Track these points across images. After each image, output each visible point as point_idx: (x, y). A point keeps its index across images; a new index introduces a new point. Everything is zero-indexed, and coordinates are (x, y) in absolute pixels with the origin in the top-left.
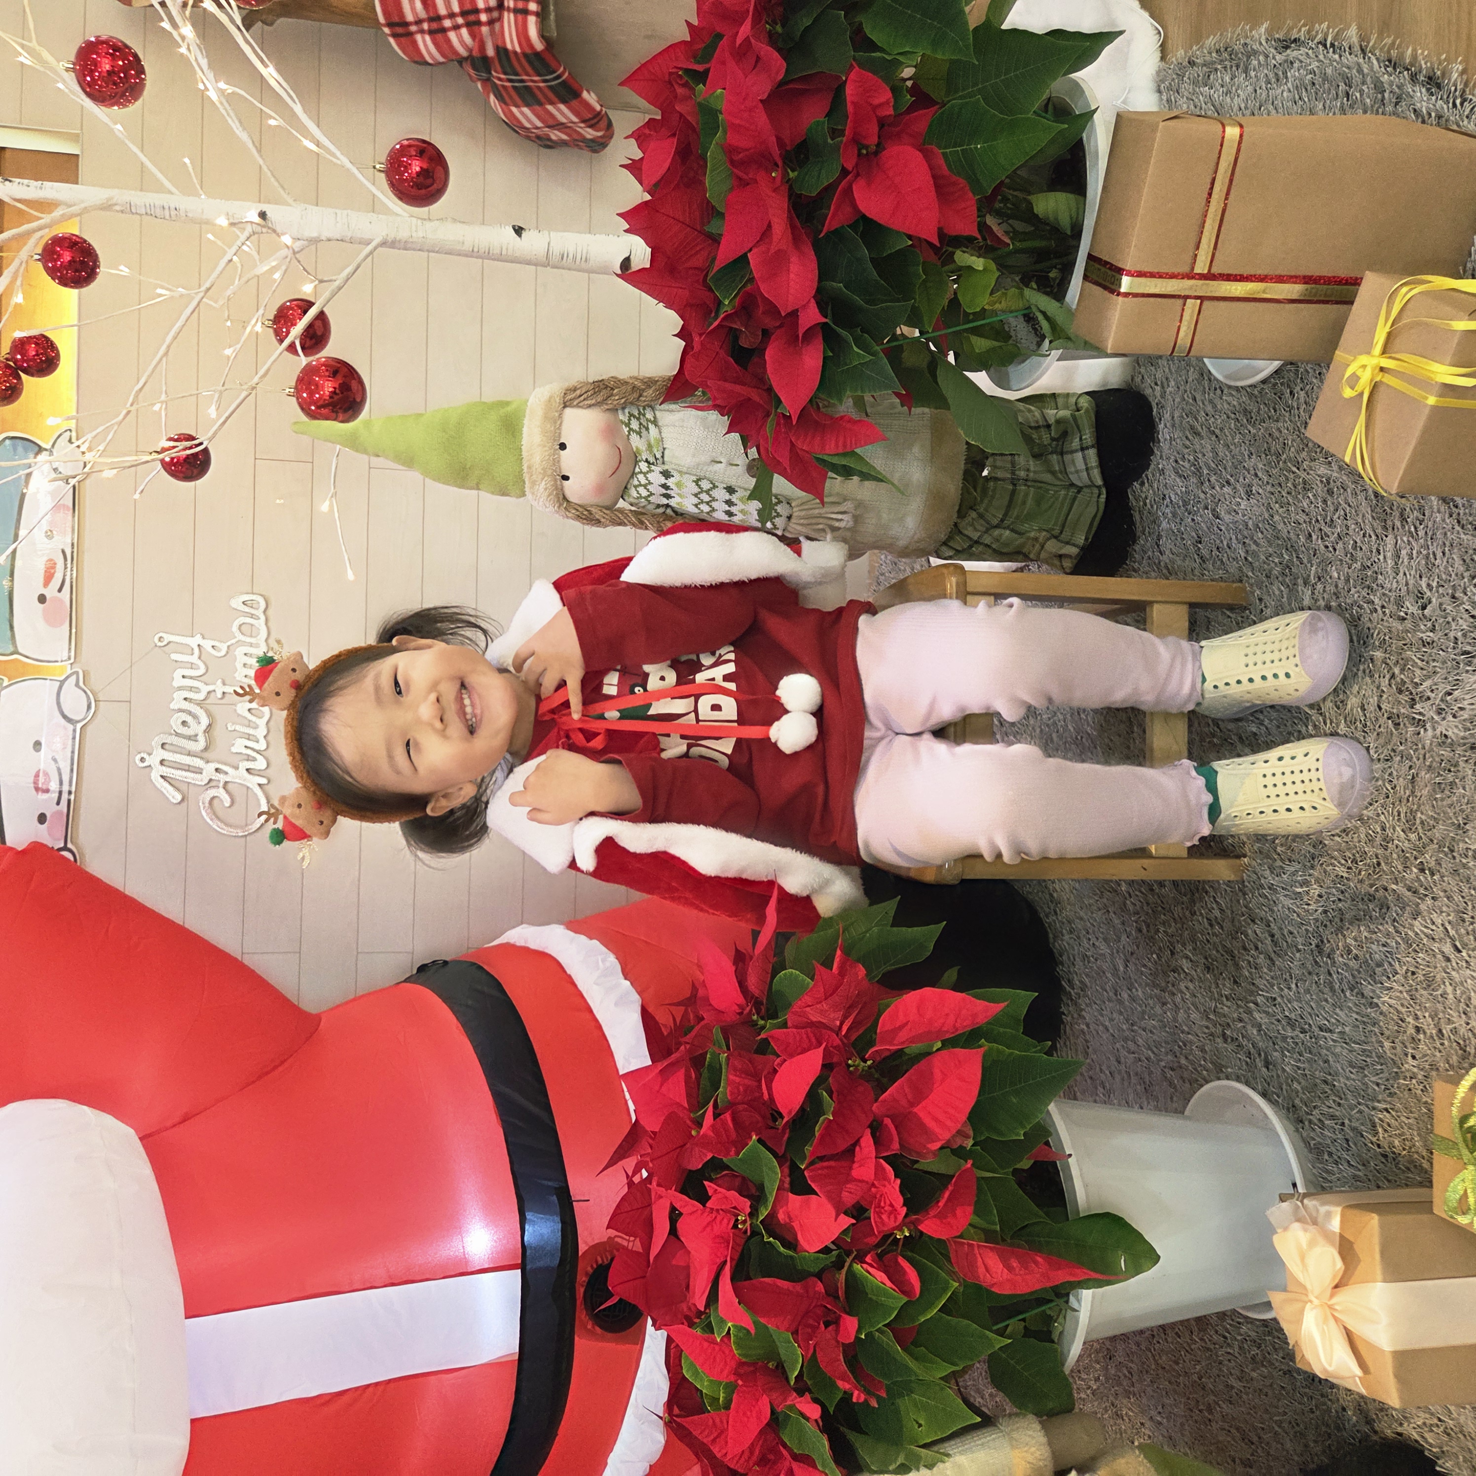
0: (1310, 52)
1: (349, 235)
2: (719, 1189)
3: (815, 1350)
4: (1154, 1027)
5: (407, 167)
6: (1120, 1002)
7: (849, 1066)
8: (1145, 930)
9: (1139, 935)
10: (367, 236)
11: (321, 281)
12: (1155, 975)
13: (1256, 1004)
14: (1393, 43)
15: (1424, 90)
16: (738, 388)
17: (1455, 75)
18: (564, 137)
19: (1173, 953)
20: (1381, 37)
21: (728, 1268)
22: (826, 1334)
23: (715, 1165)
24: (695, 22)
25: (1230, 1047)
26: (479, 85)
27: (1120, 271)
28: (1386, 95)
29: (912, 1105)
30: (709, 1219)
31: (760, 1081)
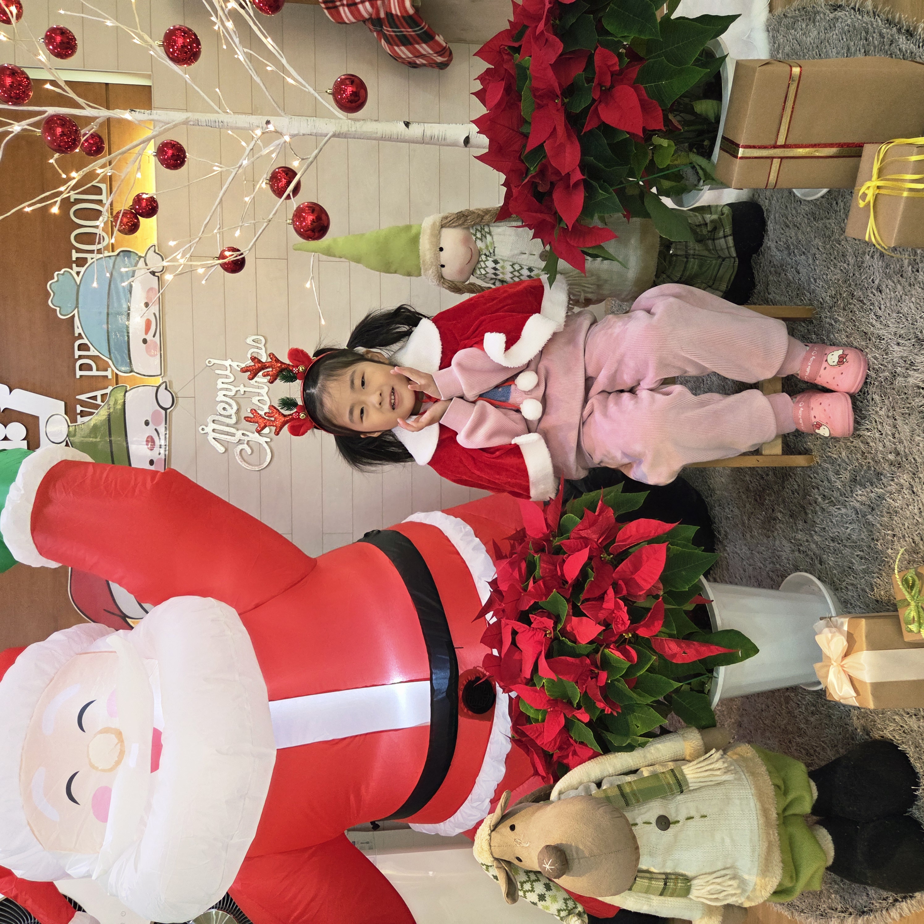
0: (847, 13)
1: (315, 131)
2: (538, 618)
3: (586, 692)
4: (764, 551)
5: (345, 91)
6: (746, 539)
7: (601, 558)
8: (758, 500)
9: (755, 503)
10: (325, 132)
11: (303, 159)
12: (763, 523)
13: (816, 532)
14: (890, 11)
15: (904, 37)
16: (539, 215)
17: (920, 30)
18: (424, 62)
19: (773, 510)
20: (883, 7)
21: (543, 653)
22: (591, 682)
23: (535, 608)
24: (512, 19)
25: (802, 556)
26: (375, 34)
27: (738, 146)
28: (885, 40)
29: (632, 573)
30: (532, 634)
31: (556, 567)
